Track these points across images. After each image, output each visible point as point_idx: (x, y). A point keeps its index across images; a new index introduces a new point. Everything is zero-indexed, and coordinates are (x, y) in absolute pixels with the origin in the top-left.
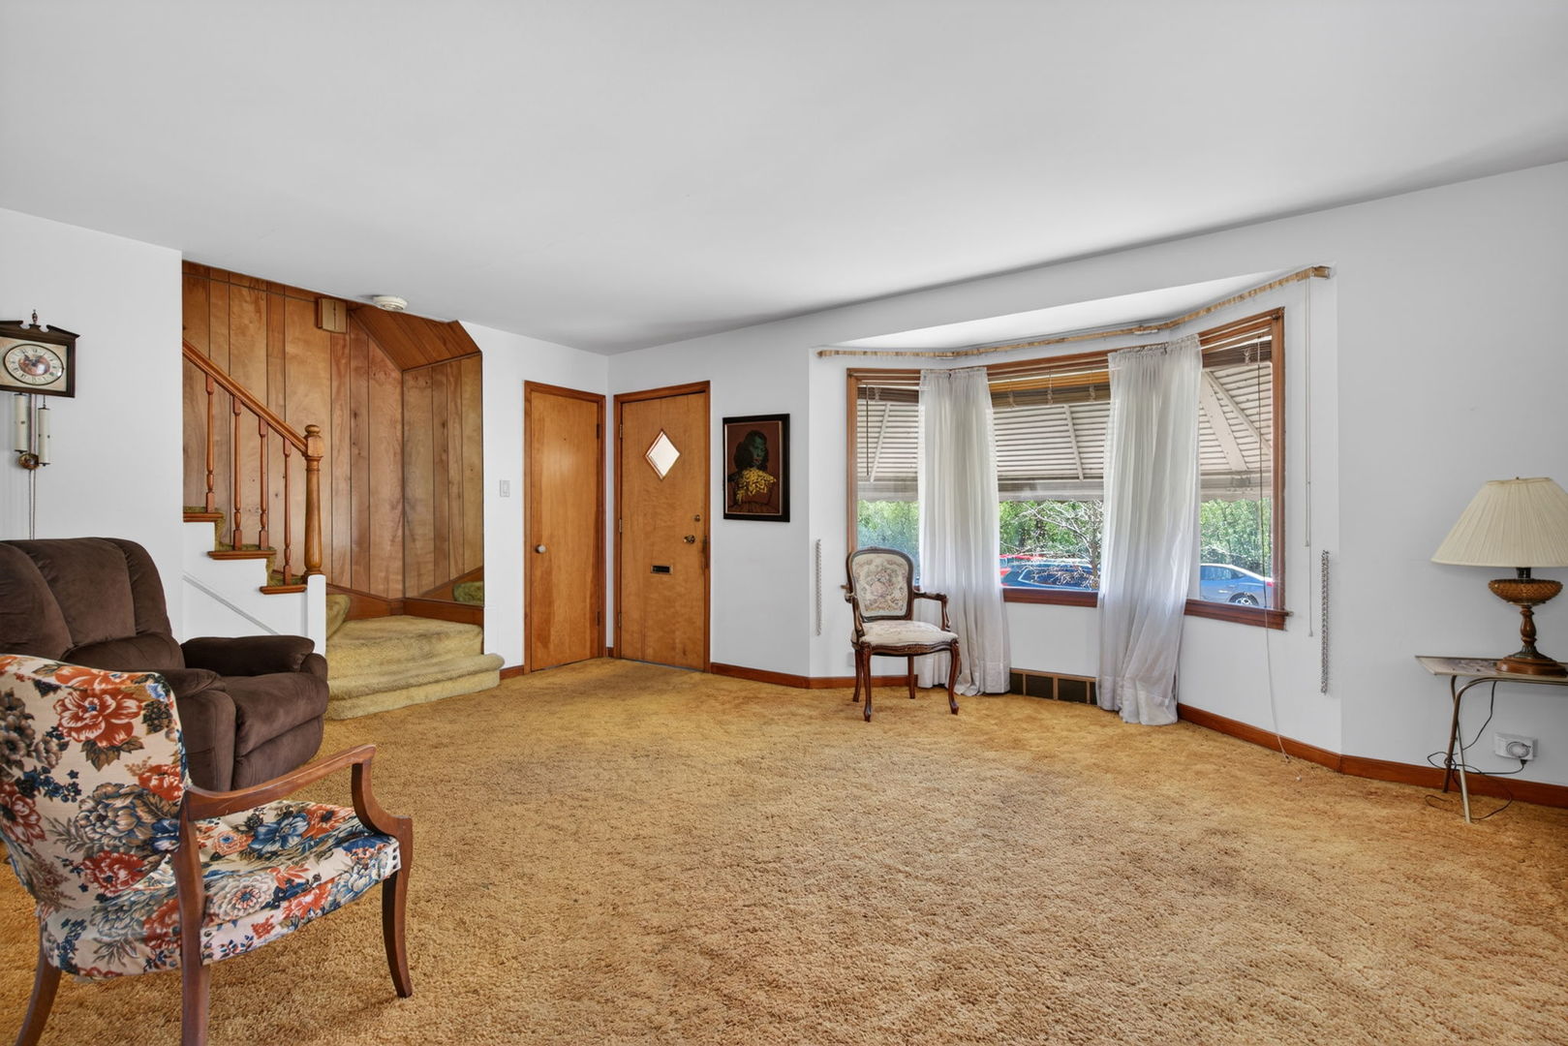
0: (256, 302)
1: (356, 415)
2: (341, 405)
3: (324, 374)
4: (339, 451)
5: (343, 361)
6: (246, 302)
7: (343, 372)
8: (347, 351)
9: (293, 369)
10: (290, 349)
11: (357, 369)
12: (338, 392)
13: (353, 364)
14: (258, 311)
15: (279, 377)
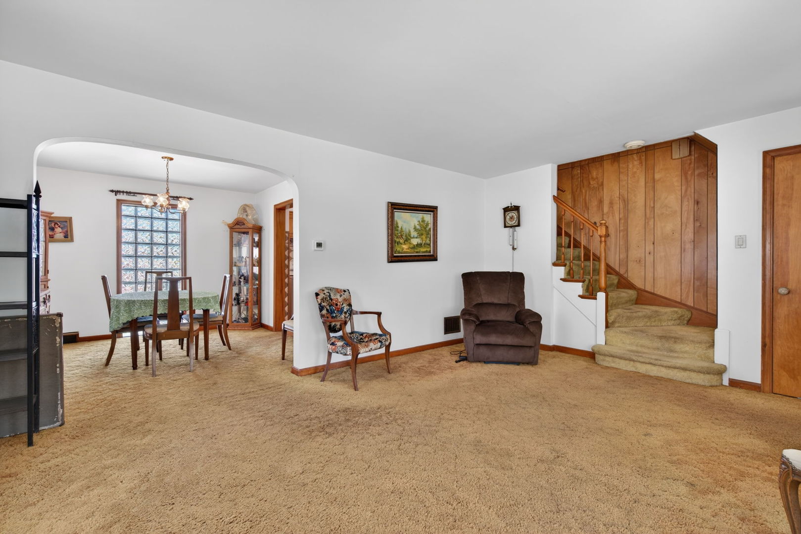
0: (640, 159)
1: (698, 203)
2: (688, 199)
3: (677, 184)
4: (686, 225)
5: (690, 173)
6: (635, 161)
7: (689, 179)
8: (692, 165)
9: (658, 186)
10: (657, 176)
11: (699, 175)
12: (686, 191)
13: (697, 172)
14: (641, 163)
15: (652, 193)
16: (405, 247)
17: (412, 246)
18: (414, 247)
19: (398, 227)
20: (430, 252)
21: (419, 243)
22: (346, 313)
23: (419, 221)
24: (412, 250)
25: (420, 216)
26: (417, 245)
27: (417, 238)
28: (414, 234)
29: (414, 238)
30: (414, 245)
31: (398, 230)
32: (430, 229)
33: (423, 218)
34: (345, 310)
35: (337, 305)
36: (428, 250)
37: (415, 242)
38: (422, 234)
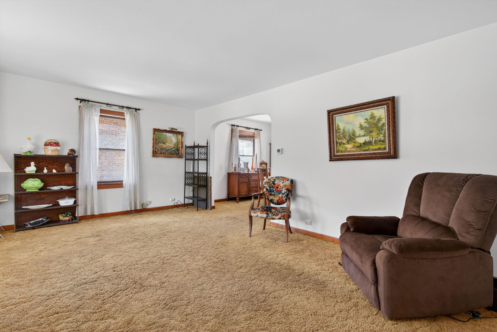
16: (349, 146)
17: (357, 145)
18: (360, 146)
19: (340, 129)
20: (385, 149)
21: (367, 141)
22: (283, 194)
23: (366, 119)
24: (358, 149)
25: (367, 113)
26: (365, 143)
27: (364, 136)
28: (358, 132)
29: (359, 136)
30: (360, 143)
31: (339, 132)
32: (383, 125)
33: (372, 114)
34: (283, 192)
35: (277, 188)
36: (382, 147)
37: (361, 140)
38: (371, 132)
